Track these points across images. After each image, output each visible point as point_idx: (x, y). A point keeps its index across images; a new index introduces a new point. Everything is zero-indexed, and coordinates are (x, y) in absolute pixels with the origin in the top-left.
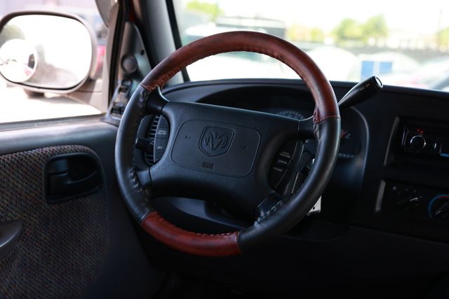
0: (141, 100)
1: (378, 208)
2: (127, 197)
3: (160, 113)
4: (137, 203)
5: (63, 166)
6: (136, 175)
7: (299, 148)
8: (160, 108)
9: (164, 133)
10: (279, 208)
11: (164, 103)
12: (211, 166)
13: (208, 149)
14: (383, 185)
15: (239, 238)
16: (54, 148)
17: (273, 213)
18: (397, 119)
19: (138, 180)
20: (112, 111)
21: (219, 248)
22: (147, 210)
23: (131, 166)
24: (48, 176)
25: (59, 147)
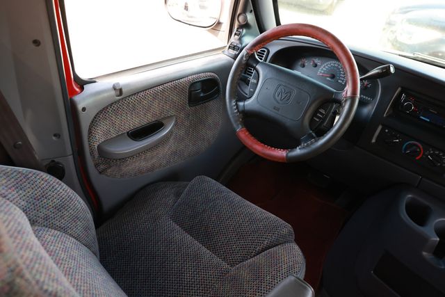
0: (244, 59)
1: (373, 141)
2: (231, 116)
3: (255, 68)
4: (236, 121)
5: (199, 86)
6: (236, 104)
7: (332, 107)
8: (255, 65)
9: (255, 81)
10: (312, 143)
11: (257, 62)
12: (278, 110)
13: (278, 98)
14: (380, 128)
15: (287, 155)
16: (194, 76)
17: (308, 146)
18: (399, 89)
19: (237, 108)
20: (230, 47)
21: (275, 157)
22: (240, 127)
23: (235, 98)
24: (190, 92)
25: (197, 75)
